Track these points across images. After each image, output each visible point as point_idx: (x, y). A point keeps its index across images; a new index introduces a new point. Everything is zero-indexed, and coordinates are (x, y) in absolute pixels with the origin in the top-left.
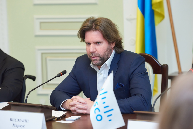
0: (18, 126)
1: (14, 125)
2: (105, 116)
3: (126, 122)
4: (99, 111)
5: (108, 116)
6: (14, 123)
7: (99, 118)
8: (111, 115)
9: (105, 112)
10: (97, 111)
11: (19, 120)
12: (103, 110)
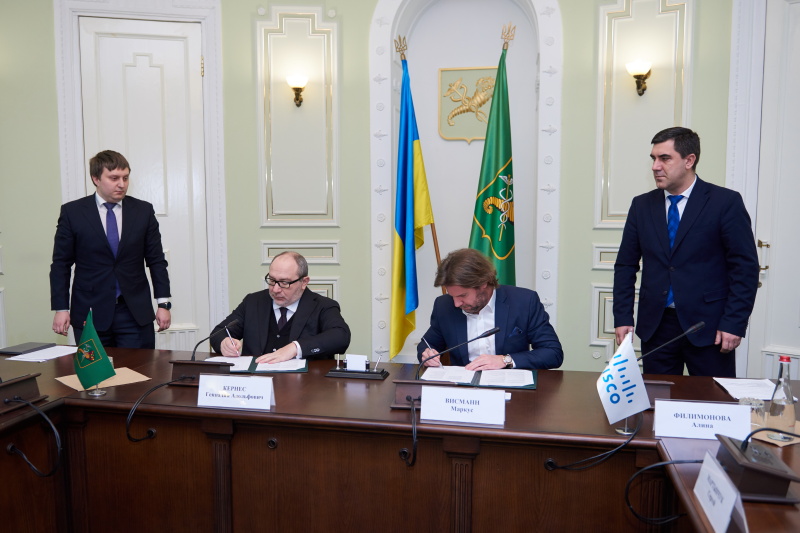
0: (461, 410)
1: (454, 409)
2: (623, 395)
3: (653, 403)
4: (616, 388)
5: (628, 395)
6: (454, 405)
7: (615, 398)
8: (632, 394)
9: (624, 390)
10: (611, 388)
11: (462, 402)
12: (621, 387)
